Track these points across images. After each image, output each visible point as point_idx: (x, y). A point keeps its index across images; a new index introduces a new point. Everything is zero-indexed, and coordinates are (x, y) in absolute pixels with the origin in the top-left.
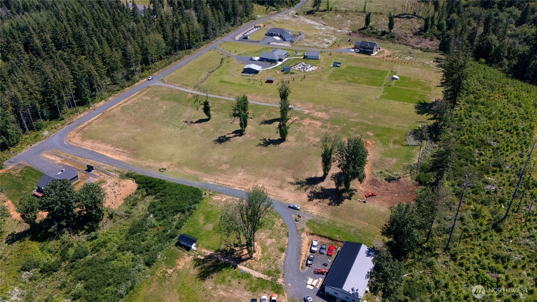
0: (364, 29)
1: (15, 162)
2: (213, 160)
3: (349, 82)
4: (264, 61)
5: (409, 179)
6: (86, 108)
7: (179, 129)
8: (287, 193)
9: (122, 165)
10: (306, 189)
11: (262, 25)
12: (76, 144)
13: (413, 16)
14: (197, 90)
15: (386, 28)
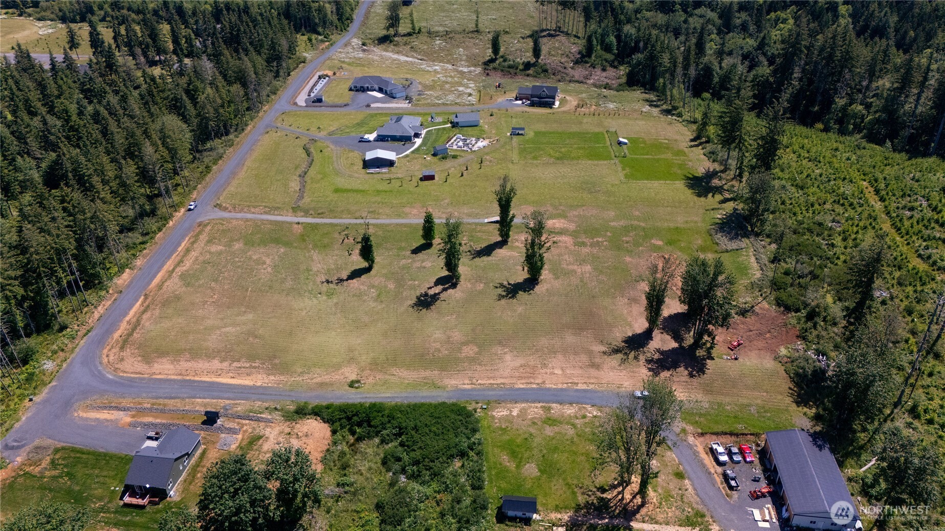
0: (492, 61)
1: (23, 446)
2: (438, 343)
3: (558, 159)
4: (388, 140)
5: (765, 305)
6: (103, 293)
7: (325, 298)
8: (611, 374)
9: (271, 395)
10: (636, 358)
11: (330, 73)
12: (137, 373)
13: (558, 33)
14: (302, 214)
15: (529, 57)
